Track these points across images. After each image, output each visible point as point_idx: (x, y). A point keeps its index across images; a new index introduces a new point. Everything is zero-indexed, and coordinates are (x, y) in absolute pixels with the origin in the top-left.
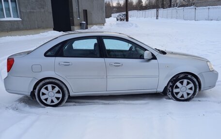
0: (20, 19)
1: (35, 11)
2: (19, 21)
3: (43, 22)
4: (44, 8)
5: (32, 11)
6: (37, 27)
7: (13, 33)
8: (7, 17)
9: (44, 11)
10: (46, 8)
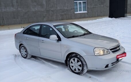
0: (87, 12)
1: (97, 6)
2: (86, 13)
3: (101, 12)
4: (103, 4)
5: (95, 6)
6: (96, 15)
7: (81, 19)
8: (79, 11)
9: (103, 6)
10: (105, 4)
